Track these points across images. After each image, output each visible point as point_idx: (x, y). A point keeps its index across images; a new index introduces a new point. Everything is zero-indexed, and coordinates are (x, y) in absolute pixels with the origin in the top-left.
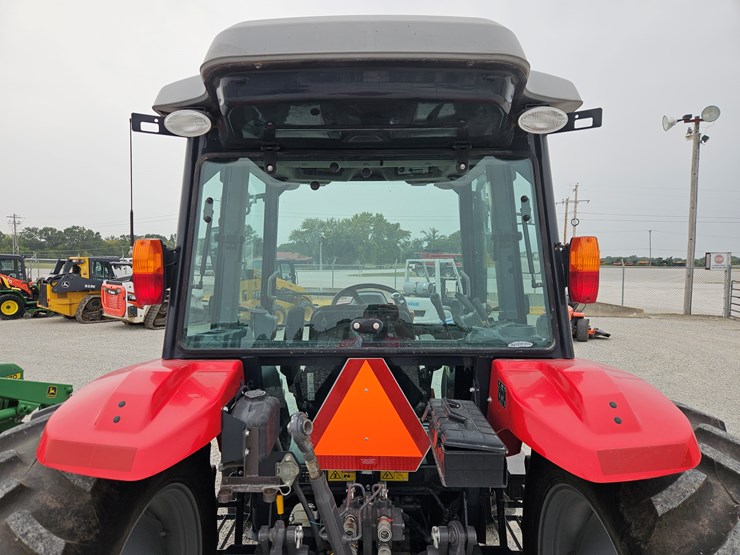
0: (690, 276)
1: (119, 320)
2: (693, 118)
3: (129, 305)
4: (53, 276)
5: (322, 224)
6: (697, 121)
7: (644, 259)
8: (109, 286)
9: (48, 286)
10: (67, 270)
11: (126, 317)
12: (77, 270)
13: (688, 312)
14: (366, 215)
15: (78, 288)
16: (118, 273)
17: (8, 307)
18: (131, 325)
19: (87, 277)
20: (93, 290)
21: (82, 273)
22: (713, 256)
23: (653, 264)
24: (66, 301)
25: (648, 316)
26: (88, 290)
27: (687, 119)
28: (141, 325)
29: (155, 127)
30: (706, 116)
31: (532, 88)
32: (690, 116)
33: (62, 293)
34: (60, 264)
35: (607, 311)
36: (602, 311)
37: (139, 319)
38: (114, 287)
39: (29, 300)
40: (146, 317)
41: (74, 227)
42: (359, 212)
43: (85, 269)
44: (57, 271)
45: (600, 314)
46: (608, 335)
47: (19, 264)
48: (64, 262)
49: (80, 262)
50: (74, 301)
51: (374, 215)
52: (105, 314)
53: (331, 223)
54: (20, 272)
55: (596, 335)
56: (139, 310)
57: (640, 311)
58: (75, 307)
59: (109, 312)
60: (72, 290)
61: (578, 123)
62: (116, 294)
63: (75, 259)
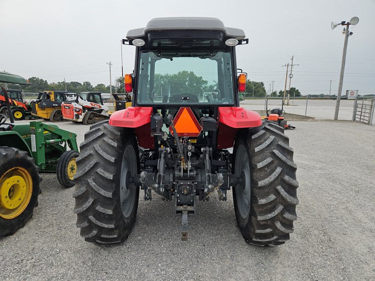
0: (338, 102)
1: (70, 121)
2: (346, 23)
3: (75, 113)
4: (38, 100)
5: (162, 77)
6: (348, 24)
7: (327, 96)
8: (65, 105)
9: (36, 104)
10: (44, 97)
11: (74, 119)
12: (48, 97)
13: (336, 119)
14: (185, 72)
15: (50, 106)
16: (69, 99)
17: (17, 115)
18: (76, 123)
19: (54, 100)
20: (57, 106)
21: (51, 98)
22: (349, 92)
23: (331, 99)
24: (45, 112)
25: (317, 121)
26: (54, 107)
27: (343, 23)
28: (81, 123)
29: (128, 43)
30: (352, 22)
31: (228, 33)
32: (345, 22)
33: (43, 108)
34: (41, 94)
35: (298, 118)
36: (296, 118)
37: (80, 120)
38: (68, 105)
39: (26, 112)
40: (83, 119)
41: (33, 78)
42: (181, 71)
43: (52, 97)
44: (39, 98)
45: (295, 120)
46: (294, 128)
47: (19, 95)
48: (42, 93)
49: (50, 93)
50: (49, 112)
51: (189, 72)
52: (64, 118)
53: (166, 77)
54: (20, 98)
55: (289, 128)
56: (80, 116)
57: (314, 118)
58: (49, 115)
59: (66, 117)
60: (48, 107)
61: (243, 42)
62: (69, 108)
63: (48, 92)
